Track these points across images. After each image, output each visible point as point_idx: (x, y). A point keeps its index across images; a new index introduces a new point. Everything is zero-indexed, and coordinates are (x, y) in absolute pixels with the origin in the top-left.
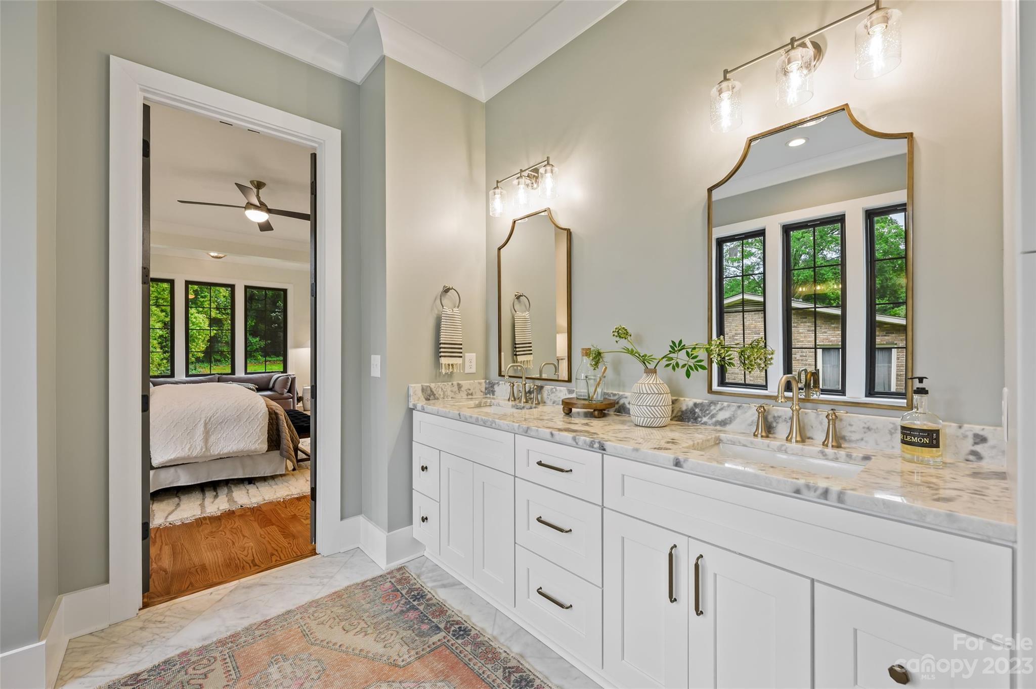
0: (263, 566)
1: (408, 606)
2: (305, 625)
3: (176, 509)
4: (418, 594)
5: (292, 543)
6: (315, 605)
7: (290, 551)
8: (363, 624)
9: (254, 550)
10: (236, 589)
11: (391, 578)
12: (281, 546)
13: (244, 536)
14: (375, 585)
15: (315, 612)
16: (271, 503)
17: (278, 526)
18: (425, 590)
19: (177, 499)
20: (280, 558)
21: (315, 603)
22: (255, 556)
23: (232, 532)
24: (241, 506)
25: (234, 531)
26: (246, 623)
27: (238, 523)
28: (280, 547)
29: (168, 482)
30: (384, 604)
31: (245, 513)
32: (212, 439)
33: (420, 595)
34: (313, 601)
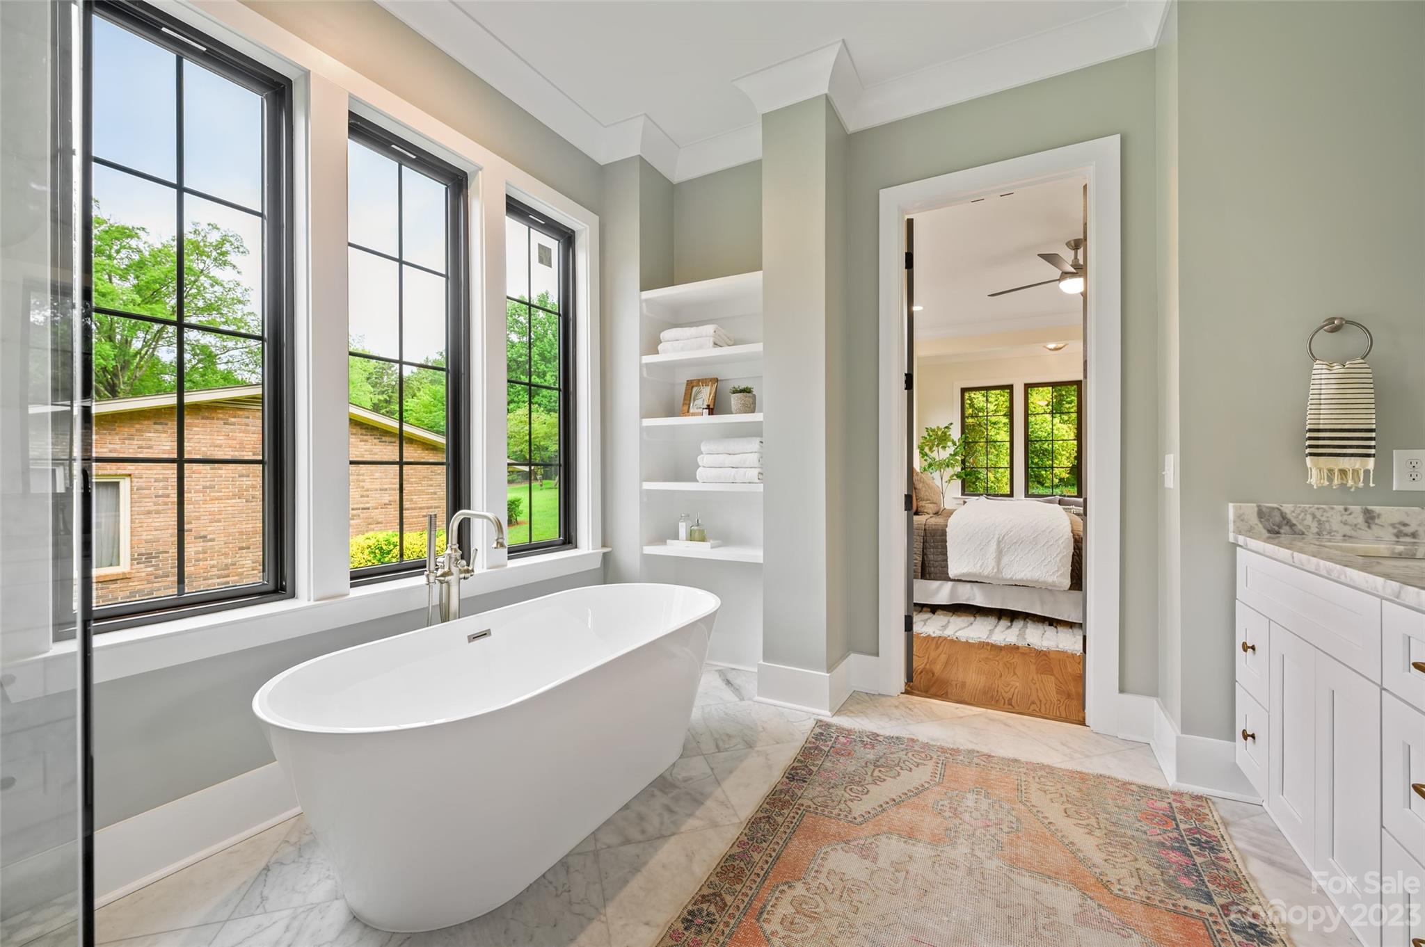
0: (1017, 708)
1: (1177, 845)
2: (1025, 781)
3: (968, 626)
4: (1207, 842)
5: (1062, 702)
6: (1047, 771)
7: (1055, 707)
8: (1093, 821)
9: (1017, 690)
10: (980, 715)
11: (1174, 800)
12: (1048, 699)
13: (1015, 674)
14: (1143, 795)
15: (1042, 776)
16: (1064, 653)
17: (1057, 678)
18: (1224, 844)
19: (972, 619)
20: (1040, 710)
21: (1050, 770)
22: (1015, 696)
23: (1006, 665)
24: (1028, 645)
25: (1008, 665)
26: (971, 747)
27: (1016, 659)
28: (1046, 700)
29: (964, 598)
30: (1140, 821)
31: (1030, 653)
32: (1005, 560)
33: (1210, 845)
34: (1048, 766)
